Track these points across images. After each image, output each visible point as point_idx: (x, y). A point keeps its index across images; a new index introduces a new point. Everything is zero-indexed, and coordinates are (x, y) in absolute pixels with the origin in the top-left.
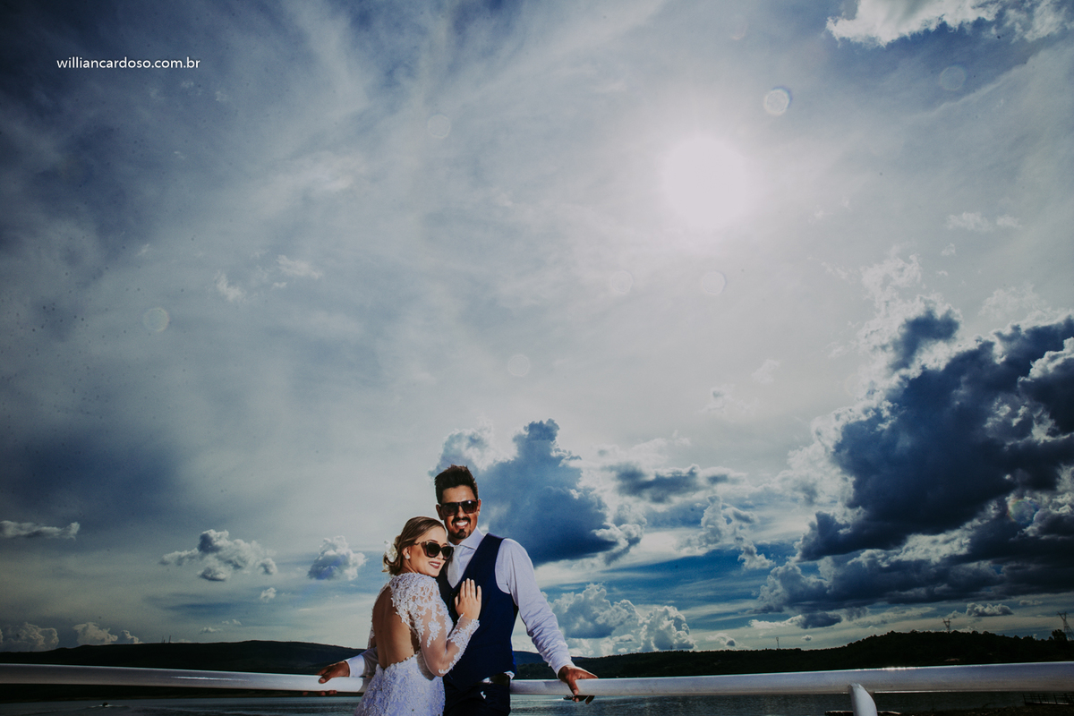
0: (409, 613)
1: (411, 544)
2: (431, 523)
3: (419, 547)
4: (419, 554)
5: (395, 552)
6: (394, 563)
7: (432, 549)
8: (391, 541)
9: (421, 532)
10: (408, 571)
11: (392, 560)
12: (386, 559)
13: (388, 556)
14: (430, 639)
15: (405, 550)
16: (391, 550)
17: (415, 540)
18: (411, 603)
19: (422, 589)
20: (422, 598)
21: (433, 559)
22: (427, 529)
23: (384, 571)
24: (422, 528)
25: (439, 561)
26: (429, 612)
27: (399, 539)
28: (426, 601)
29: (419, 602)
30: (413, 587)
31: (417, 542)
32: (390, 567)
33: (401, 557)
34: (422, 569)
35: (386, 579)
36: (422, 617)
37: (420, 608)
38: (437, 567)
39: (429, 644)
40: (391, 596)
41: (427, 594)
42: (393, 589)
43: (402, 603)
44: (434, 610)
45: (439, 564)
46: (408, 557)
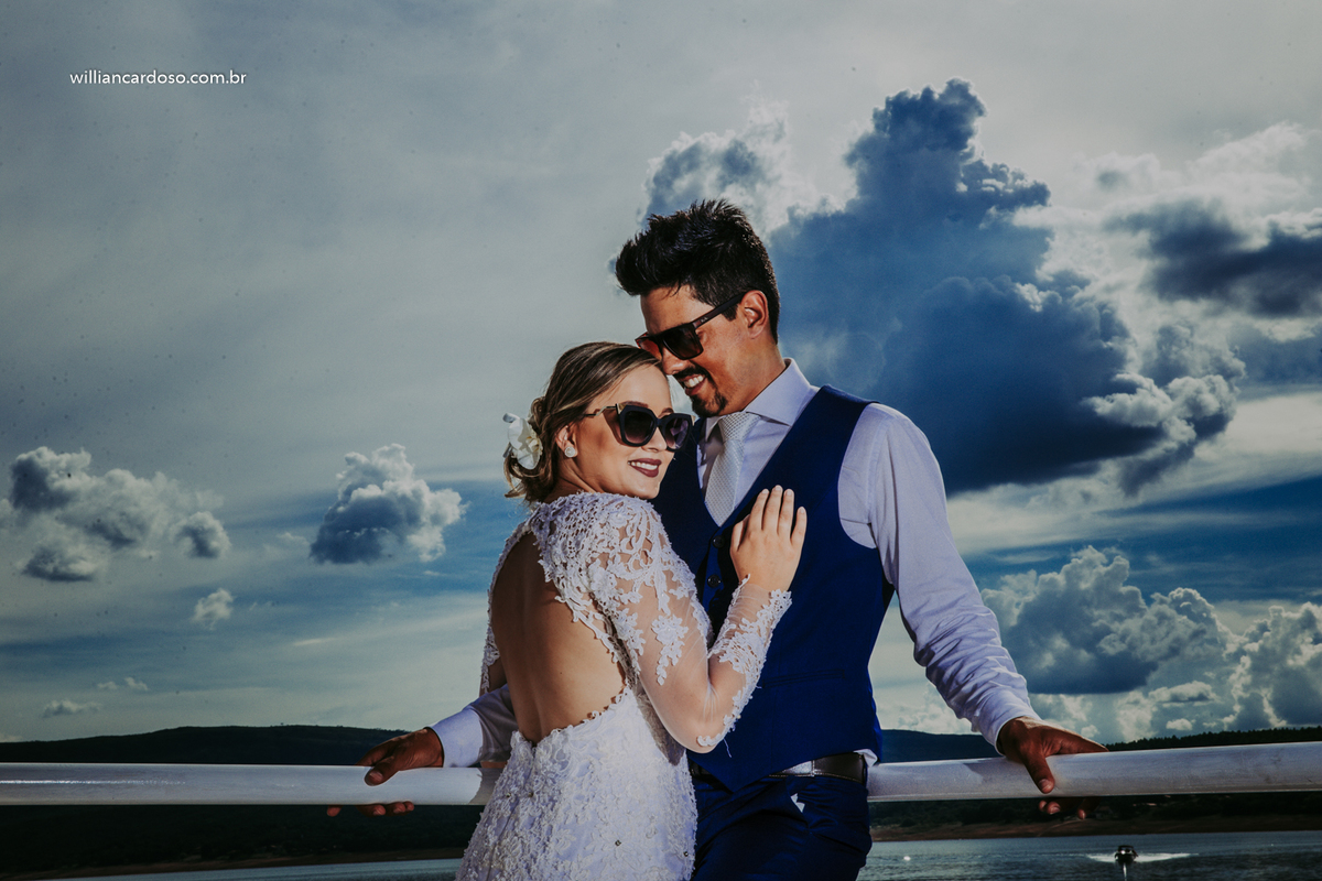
0: (591, 595)
1: (578, 414)
2: (622, 357)
3: (599, 423)
4: (600, 441)
5: (535, 442)
6: (535, 471)
7: (634, 423)
8: (523, 415)
9: (600, 385)
10: (576, 488)
11: (529, 463)
12: (511, 462)
13: (519, 454)
14: (664, 662)
15: (563, 435)
16: (524, 439)
17: (585, 406)
18: (597, 571)
19: (623, 532)
20: (625, 558)
21: (639, 453)
22: (617, 373)
23: (511, 494)
24: (601, 372)
25: (655, 456)
26: (650, 593)
27: (542, 407)
28: (637, 566)
29: (618, 568)
30: (596, 529)
31: (591, 410)
32: (526, 481)
33: (552, 454)
34: (614, 481)
35: (522, 513)
36: (632, 608)
37: (622, 584)
38: (653, 474)
39: (662, 673)
40: (537, 555)
41: (639, 545)
42: (540, 536)
43: (572, 571)
44: (662, 587)
45: (658, 463)
46: (571, 452)
